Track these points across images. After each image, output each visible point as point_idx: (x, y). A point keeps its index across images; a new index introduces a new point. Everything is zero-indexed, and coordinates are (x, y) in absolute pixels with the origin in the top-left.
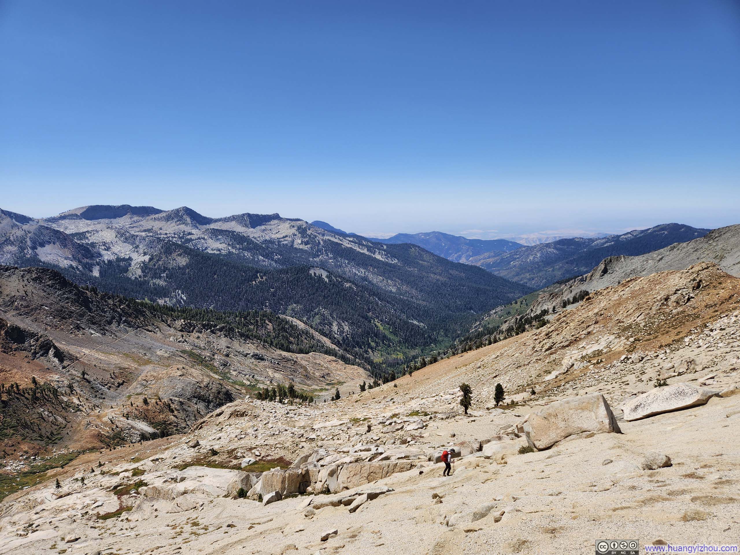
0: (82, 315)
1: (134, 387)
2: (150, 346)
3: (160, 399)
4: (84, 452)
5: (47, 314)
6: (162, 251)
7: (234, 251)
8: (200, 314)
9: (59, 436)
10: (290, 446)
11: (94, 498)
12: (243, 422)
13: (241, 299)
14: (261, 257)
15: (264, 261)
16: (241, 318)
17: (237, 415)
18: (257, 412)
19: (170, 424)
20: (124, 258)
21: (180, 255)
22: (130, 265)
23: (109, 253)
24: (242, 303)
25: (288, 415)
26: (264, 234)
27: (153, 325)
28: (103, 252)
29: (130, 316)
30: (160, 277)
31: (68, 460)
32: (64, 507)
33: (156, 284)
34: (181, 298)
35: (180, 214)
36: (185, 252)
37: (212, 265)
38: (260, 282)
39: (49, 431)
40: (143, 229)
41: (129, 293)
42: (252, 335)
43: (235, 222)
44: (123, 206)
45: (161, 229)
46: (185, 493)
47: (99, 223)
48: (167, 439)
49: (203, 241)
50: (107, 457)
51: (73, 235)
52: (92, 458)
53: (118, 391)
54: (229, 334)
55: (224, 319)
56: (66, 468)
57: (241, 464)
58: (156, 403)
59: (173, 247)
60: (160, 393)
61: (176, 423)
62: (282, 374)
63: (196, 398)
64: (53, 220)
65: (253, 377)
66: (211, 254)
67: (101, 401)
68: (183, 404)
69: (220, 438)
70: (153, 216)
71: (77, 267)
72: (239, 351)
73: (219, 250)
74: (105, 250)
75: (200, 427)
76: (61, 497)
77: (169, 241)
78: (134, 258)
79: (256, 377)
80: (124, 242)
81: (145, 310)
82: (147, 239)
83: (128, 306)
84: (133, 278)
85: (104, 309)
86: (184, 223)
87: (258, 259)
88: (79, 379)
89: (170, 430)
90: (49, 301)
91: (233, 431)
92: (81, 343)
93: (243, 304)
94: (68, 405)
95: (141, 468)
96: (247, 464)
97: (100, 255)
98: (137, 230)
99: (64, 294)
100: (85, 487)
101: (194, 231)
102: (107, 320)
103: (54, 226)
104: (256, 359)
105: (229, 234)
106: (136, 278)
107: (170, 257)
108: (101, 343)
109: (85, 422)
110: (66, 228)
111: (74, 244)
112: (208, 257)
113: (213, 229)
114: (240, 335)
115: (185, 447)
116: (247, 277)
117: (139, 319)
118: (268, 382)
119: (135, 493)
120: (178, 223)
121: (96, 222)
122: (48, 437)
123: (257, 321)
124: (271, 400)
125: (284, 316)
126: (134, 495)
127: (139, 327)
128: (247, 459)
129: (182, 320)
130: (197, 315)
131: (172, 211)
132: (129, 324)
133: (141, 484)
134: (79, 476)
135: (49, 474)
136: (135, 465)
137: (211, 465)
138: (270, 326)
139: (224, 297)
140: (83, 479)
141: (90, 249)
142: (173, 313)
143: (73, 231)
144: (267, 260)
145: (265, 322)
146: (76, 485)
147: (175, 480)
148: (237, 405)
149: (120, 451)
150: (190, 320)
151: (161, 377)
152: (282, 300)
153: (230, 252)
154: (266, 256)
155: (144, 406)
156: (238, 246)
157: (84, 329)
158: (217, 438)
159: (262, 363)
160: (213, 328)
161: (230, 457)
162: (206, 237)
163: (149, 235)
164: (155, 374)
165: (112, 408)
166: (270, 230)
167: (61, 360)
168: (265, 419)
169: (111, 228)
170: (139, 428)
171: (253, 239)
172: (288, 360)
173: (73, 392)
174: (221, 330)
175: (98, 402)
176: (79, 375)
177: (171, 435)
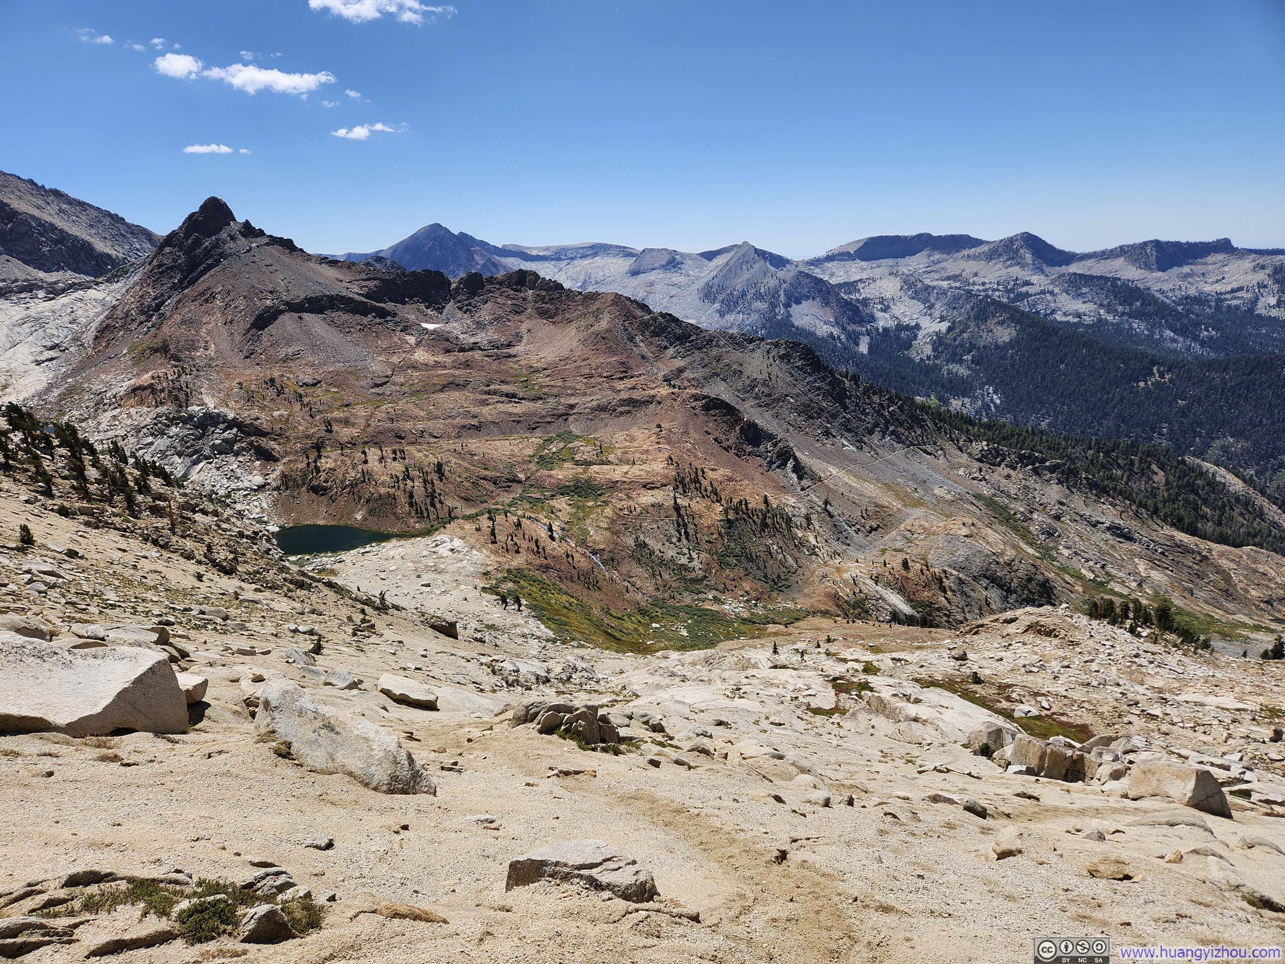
0: (834, 416)
1: (893, 538)
2: (925, 477)
3: (927, 567)
4: (814, 613)
5: (792, 408)
6: (972, 314)
7: (1110, 318)
8: (1019, 435)
9: (787, 583)
10: (1106, 713)
11: (808, 683)
12: (1048, 646)
13: (1107, 414)
14: (1168, 333)
15: (1175, 341)
16: (1098, 452)
17: (1039, 632)
18: (1078, 636)
19: (938, 609)
20: (908, 325)
21: (1001, 323)
22: (915, 337)
23: (887, 316)
24: (1108, 423)
25: (1137, 660)
26: (1184, 285)
27: (935, 443)
28: (879, 315)
29: (902, 425)
30: (961, 361)
31: (794, 618)
32: (775, 682)
33: (952, 373)
34: (992, 401)
35: (1015, 247)
36: (1012, 319)
37: (1059, 345)
38: (1156, 384)
39: (776, 572)
40: (946, 275)
41: (907, 384)
42: (1115, 489)
43: (1122, 259)
44: (920, 236)
45: (976, 275)
46: (916, 720)
47: (879, 266)
48: (930, 632)
49: (1049, 297)
50: (842, 631)
51: (840, 286)
52: (823, 626)
53: (869, 538)
54: (1067, 480)
55: (1064, 449)
56: (791, 629)
57: (1014, 710)
58: (922, 570)
59: (992, 308)
60: (930, 556)
61: (948, 611)
62: (1167, 575)
63: (988, 579)
64: (816, 262)
65: (1103, 567)
66: (1061, 322)
67: (845, 547)
68: (963, 583)
69: (1001, 659)
70: (966, 252)
71: (839, 337)
72: (1082, 513)
73: (1079, 315)
74: (882, 310)
75: (976, 631)
76: (775, 667)
77: (987, 296)
78: (923, 326)
79: (1109, 568)
80: (913, 298)
81: (925, 417)
82: (949, 293)
83: (901, 408)
84: (917, 359)
85: (864, 409)
86: (1018, 264)
87: (1162, 336)
88: (819, 509)
89: (937, 619)
90: (796, 391)
91: (1026, 655)
92: (828, 458)
93: (1111, 424)
94: (801, 544)
95: (875, 663)
96: (1024, 715)
97: (873, 319)
98: (936, 276)
99: (815, 381)
100: (804, 664)
101: (1035, 279)
102: (867, 428)
103: (817, 272)
104: (1114, 534)
105: (1106, 283)
106: (921, 359)
107: (983, 327)
108: (855, 462)
109: (820, 572)
110: (832, 275)
111: (839, 300)
112: (1054, 329)
113: (1075, 274)
114: (1089, 484)
115: (945, 655)
116: (1129, 372)
117: (915, 432)
118: (1134, 585)
119: (856, 695)
120: (1009, 263)
121: (874, 263)
122: (773, 580)
123: (1132, 463)
124: (1113, 622)
125: (1198, 461)
126: (855, 697)
127: (912, 444)
128: (1025, 707)
129: (985, 443)
130: (1012, 435)
131: (1001, 241)
132: (898, 437)
133: (866, 686)
134: (801, 646)
135: (769, 630)
136: (870, 657)
137: (967, 695)
138: (1160, 477)
139: (1073, 406)
140: (802, 654)
141: (861, 308)
142: (970, 428)
143: (840, 280)
144: (1181, 339)
145: (1149, 467)
146: (795, 658)
147: (907, 697)
148: (1045, 614)
149: (860, 628)
150: (999, 443)
151: (935, 531)
152: (1200, 425)
153: (1100, 320)
154: (1182, 331)
155: (902, 571)
156: (1120, 309)
157: (834, 437)
158: (997, 658)
159: (1127, 545)
160: (1037, 465)
161: (999, 694)
162: (1056, 290)
163: (954, 285)
164: (926, 525)
165: (857, 562)
166: (1203, 274)
167: (800, 478)
168: (1089, 653)
169: (896, 275)
170: (891, 602)
171: (1157, 295)
172: (1186, 550)
173: (811, 527)
174: (1052, 469)
175: (840, 548)
176: (821, 504)
177: (938, 626)
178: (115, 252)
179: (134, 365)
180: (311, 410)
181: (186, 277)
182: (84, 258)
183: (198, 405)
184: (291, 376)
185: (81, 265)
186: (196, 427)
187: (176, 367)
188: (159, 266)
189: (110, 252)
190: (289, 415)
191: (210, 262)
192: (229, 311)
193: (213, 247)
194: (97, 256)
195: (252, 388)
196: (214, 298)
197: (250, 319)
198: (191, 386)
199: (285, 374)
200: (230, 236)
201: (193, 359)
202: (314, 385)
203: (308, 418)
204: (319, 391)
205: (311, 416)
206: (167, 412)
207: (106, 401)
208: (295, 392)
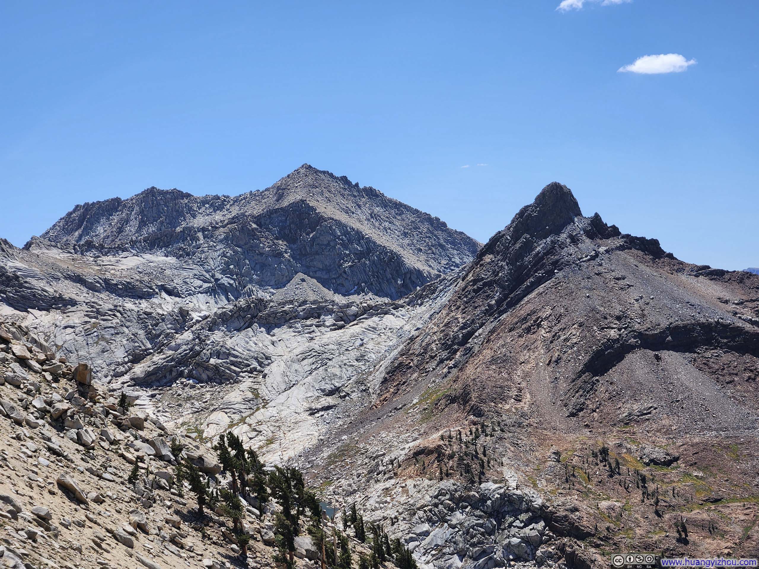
178: (427, 268)
179: (423, 420)
180: (657, 503)
181: (506, 297)
182: (389, 276)
183: (495, 482)
184: (634, 447)
185: (385, 286)
186: (489, 515)
187: (475, 424)
188: (475, 282)
189: (421, 268)
190: (623, 509)
191: (539, 274)
192: (557, 345)
193: (546, 254)
194: (405, 274)
195: (574, 462)
196: (539, 325)
197: (584, 358)
198: (489, 452)
199: (625, 444)
200: (571, 237)
201: (499, 414)
202: (668, 463)
203: (652, 516)
204: (672, 473)
205: (657, 513)
206: (452, 488)
207: (381, 468)
208: (637, 472)
